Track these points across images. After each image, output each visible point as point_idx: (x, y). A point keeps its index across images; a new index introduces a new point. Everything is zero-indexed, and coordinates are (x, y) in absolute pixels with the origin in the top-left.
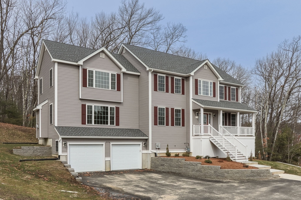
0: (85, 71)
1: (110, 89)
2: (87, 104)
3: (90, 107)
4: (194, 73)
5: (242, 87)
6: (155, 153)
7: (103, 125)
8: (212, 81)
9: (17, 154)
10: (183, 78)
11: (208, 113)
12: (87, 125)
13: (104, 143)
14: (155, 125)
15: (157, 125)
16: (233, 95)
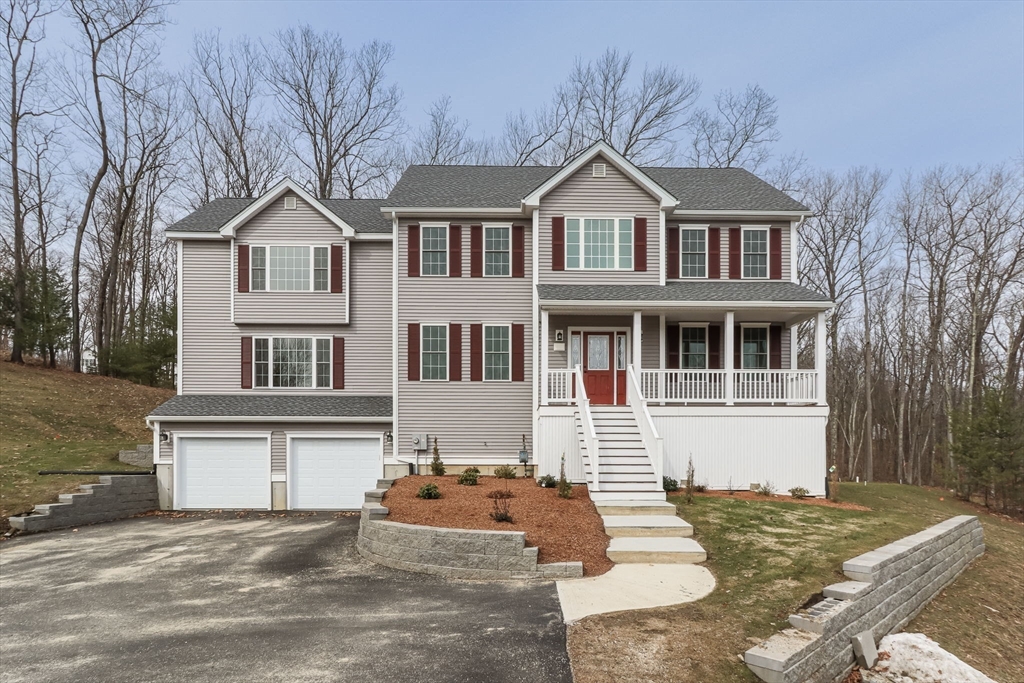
0: (243, 251)
1: (312, 290)
2: (256, 335)
3: (262, 344)
4: (543, 199)
5: (798, 219)
6: (411, 466)
7: (288, 388)
8: (631, 217)
9: (126, 461)
10: (518, 224)
11: (615, 329)
12: (255, 391)
13: (267, 434)
14: (410, 378)
15: (419, 380)
16: (756, 257)
